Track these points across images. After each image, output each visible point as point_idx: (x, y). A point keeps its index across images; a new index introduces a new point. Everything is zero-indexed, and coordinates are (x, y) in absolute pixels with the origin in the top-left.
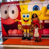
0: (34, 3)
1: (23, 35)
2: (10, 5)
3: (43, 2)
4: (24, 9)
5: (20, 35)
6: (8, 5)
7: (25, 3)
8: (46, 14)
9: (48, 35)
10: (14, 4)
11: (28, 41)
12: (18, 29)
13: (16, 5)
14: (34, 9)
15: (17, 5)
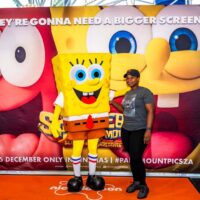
0: (116, 19)
1: (61, 159)
2: (6, 23)
3: (152, 19)
4: (69, 42)
5: (47, 160)
9: (169, 160)
10: (25, 20)
12: (38, 134)
13: (36, 23)
14: (114, 44)
15: (38, 26)
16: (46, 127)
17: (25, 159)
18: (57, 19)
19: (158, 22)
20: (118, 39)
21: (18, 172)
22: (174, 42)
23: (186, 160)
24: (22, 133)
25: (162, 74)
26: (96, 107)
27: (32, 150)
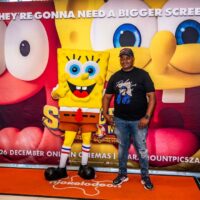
0: (121, 12)
2: (11, 17)
3: (158, 11)
4: (73, 36)
5: (50, 154)
6: (6, 16)
7: (79, 12)
8: (168, 62)
9: (175, 158)
10: (29, 14)
11: (83, 183)
12: (42, 127)
13: (40, 17)
14: (118, 38)
15: (42, 20)
16: (50, 121)
17: (29, 153)
18: (61, 13)
19: (164, 14)
20: (122, 32)
22: (180, 35)
23: (192, 158)
24: (26, 127)
25: (167, 69)
26: (88, 101)
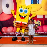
1: (19, 33)
14: (33, 1)
17: (10, 33)
21: (9, 37)
24: (9, 27)
27: (12, 31)
